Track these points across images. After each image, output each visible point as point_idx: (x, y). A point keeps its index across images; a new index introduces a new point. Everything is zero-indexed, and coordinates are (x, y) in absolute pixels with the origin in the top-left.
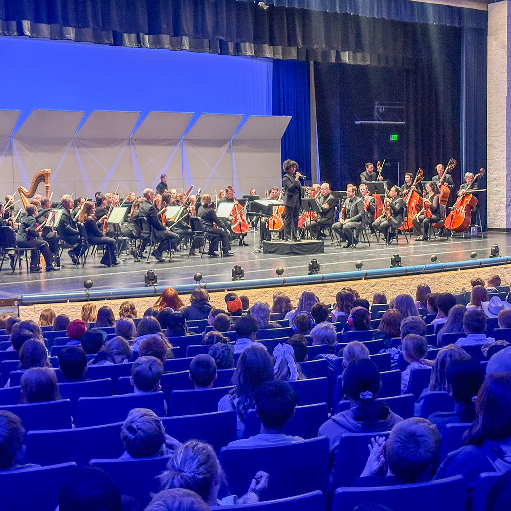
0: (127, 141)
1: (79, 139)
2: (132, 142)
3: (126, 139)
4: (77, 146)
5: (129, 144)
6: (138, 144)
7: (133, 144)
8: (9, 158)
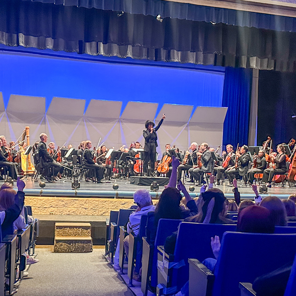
0: (117, 120)
1: (87, 117)
2: (120, 120)
3: (118, 119)
4: (85, 121)
5: (119, 122)
6: (125, 122)
7: (121, 122)
8: (43, 126)
